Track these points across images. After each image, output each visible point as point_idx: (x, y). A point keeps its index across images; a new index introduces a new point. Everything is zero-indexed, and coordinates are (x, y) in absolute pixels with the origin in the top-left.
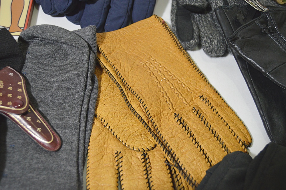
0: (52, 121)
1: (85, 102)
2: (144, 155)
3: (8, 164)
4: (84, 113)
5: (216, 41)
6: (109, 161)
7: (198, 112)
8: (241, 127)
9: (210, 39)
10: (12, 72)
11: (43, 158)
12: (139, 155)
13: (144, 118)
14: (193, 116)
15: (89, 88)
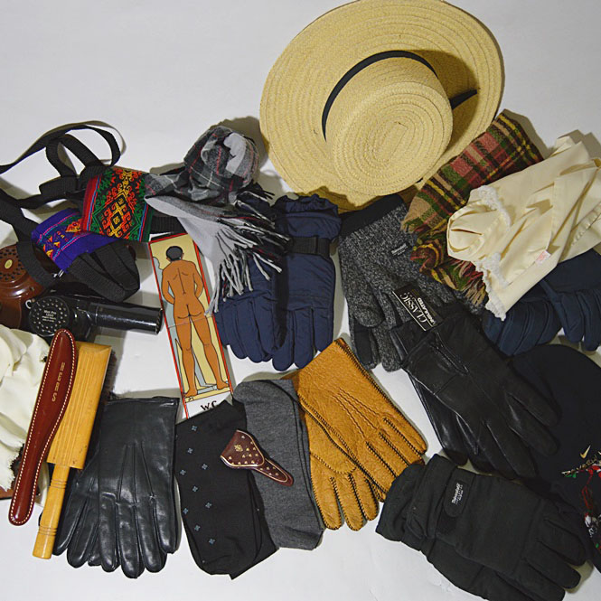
0: (281, 464)
1: (300, 445)
2: (350, 475)
3: (265, 501)
4: (302, 453)
5: (393, 361)
6: (327, 485)
7: (383, 436)
8: (417, 438)
9: (387, 358)
10: (243, 434)
11: (285, 491)
12: (346, 477)
13: (344, 450)
14: (380, 441)
15: (300, 432)
